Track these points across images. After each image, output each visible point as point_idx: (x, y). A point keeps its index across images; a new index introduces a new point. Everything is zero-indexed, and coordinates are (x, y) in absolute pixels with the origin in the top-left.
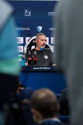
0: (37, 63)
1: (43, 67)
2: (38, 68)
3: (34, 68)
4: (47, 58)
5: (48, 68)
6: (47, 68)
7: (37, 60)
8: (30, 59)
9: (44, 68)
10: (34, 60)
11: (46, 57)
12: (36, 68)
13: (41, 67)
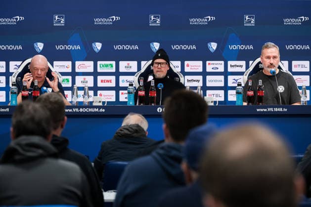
0: (263, 101)
1: (274, 107)
2: (265, 110)
3: (258, 110)
4: (282, 91)
5: (283, 109)
6: (281, 110)
7: (263, 95)
8: (251, 93)
9: (276, 110)
10: (258, 96)
11: (281, 89)
12: (262, 110)
13: (270, 107)
